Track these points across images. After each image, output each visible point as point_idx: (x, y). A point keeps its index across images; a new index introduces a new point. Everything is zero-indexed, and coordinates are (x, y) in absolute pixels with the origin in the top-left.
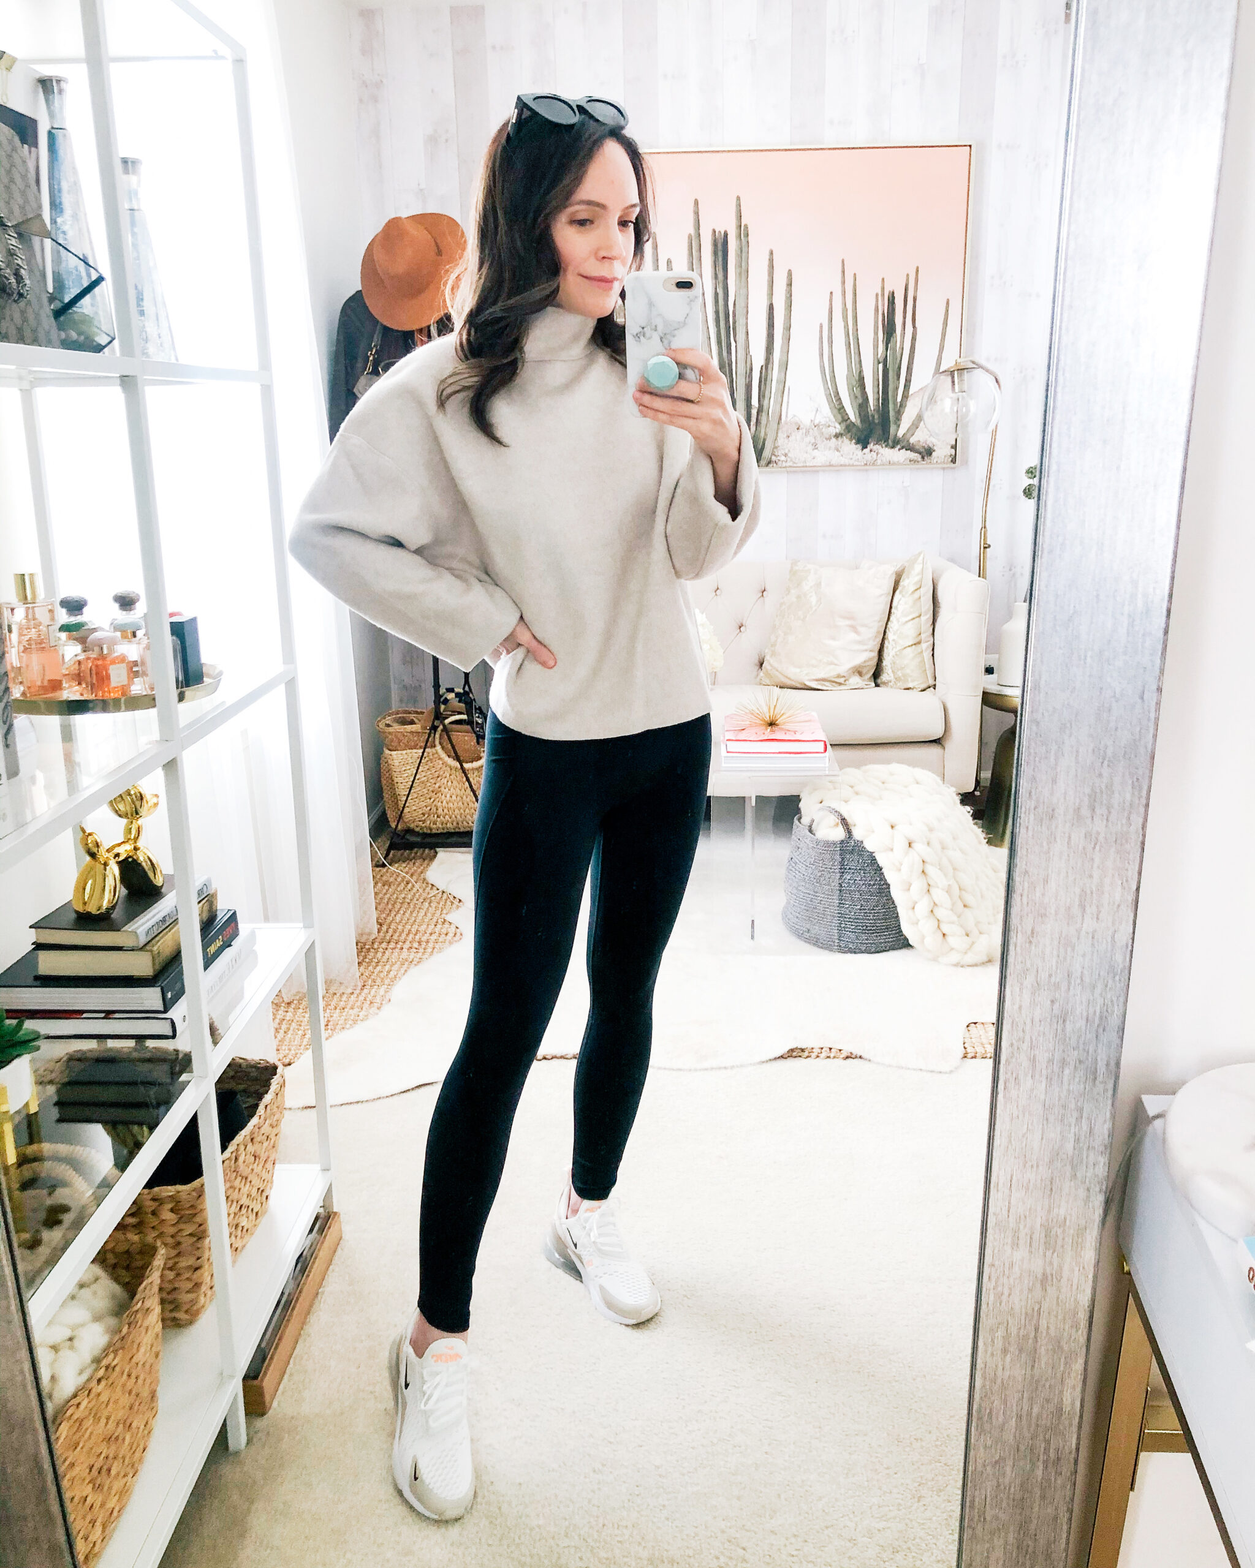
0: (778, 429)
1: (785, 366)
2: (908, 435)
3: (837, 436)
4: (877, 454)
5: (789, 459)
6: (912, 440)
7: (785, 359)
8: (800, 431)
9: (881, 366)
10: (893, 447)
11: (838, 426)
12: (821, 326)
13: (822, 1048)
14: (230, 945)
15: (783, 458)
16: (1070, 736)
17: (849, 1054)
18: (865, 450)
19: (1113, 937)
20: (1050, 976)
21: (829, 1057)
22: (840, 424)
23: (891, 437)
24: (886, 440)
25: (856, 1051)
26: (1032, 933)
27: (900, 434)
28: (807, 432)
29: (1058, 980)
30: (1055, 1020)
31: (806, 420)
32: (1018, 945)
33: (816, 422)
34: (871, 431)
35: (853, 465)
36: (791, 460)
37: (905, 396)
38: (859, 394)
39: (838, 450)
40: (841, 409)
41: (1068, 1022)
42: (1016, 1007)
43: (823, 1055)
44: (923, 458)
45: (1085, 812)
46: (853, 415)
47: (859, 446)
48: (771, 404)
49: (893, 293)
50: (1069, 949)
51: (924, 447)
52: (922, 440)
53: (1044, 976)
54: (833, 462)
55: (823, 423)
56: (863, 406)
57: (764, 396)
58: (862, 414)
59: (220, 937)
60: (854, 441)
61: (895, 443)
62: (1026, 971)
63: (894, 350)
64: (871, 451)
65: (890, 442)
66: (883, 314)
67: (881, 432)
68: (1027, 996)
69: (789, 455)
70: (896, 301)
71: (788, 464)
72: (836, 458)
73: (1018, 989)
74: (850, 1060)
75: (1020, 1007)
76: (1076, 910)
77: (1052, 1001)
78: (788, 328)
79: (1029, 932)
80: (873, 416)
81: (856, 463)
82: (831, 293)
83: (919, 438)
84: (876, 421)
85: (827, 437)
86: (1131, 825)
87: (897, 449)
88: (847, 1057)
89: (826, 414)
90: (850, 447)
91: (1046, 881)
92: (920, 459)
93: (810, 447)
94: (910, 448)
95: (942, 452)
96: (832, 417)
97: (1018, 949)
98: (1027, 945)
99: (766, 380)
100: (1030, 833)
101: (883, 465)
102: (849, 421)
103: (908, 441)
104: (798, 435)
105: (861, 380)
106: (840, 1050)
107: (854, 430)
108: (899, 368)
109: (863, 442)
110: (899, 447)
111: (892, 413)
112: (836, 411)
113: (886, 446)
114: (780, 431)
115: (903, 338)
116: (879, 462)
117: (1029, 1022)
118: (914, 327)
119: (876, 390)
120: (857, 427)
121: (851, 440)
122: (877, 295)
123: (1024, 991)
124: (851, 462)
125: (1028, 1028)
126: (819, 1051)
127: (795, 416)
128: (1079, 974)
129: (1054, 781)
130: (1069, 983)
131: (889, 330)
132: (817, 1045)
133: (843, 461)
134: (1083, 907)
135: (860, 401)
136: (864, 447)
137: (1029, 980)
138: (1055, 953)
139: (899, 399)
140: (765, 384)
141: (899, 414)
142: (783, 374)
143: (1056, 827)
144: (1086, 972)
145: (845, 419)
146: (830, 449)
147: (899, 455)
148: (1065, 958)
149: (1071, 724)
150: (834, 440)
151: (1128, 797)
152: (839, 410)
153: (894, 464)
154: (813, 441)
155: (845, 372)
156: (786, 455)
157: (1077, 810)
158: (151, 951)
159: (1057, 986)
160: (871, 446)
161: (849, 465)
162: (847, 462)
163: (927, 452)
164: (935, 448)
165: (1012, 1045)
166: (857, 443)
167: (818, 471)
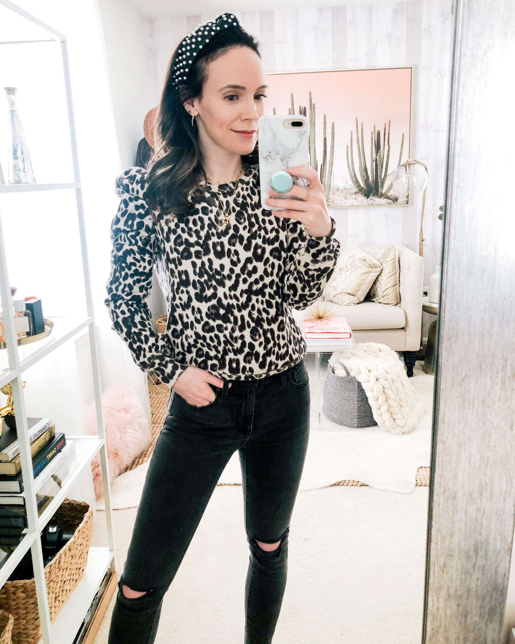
0: (329, 191)
1: (332, 164)
2: (386, 193)
3: (355, 193)
4: (374, 201)
5: (334, 204)
6: (389, 194)
7: (332, 161)
8: (339, 191)
9: (374, 163)
10: (380, 198)
11: (356, 189)
12: (347, 146)
13: (349, 481)
14: (60, 451)
15: (331, 203)
16: (465, 450)
17: (362, 484)
18: (368, 199)
19: (496, 569)
20: (456, 591)
21: (353, 485)
22: (357, 188)
23: (380, 194)
24: (377, 195)
25: (366, 483)
26: (444, 565)
27: (384, 191)
28: (342, 192)
29: (461, 593)
30: (460, 616)
31: (341, 187)
32: (435, 572)
33: (346, 187)
34: (371, 191)
35: (363, 206)
36: (335, 204)
37: (385, 176)
38: (365, 175)
39: (356, 199)
40: (357, 181)
41: (468, 618)
42: (435, 608)
43: (350, 484)
44: (394, 202)
45: (476, 495)
46: (362, 184)
47: (366, 197)
48: (326, 179)
49: (379, 131)
50: (468, 576)
51: (394, 197)
52: (393, 195)
53: (452, 591)
54: (354, 205)
55: (349, 187)
56: (366, 181)
57: (323, 177)
58: (367, 184)
59: (55, 448)
60: (363, 195)
61: (381, 196)
62: (441, 588)
63: (380, 156)
64: (371, 199)
65: (379, 195)
66: (375, 140)
67: (375, 191)
68: (442, 602)
69: (334, 202)
70: (381, 135)
71: (334, 206)
72: (355, 203)
73: (436, 598)
74: (362, 487)
75: (438, 608)
76: (472, 553)
77: (458, 605)
78: (333, 147)
79: (442, 566)
80: (371, 185)
81: (364, 205)
82: (352, 132)
83: (392, 193)
84: (373, 187)
85: (351, 193)
86: (506, 504)
87: (382, 198)
88: (362, 485)
89: (350, 184)
90: (361, 198)
91: (452, 536)
92: (392, 203)
93: (344, 198)
94: (388, 198)
95: (402, 199)
96: (353, 185)
97: (436, 575)
98: (441, 573)
99: (323, 170)
100: (441, 507)
101: (376, 205)
102: (361, 187)
103: (387, 195)
104: (338, 193)
105: (366, 169)
106: (358, 482)
107: (363, 190)
108: (383, 163)
109: (367, 195)
110: (383, 197)
111: (380, 184)
112: (355, 183)
113: (377, 197)
114: (330, 192)
115: (384, 151)
116: (374, 204)
117: (443, 616)
118: (389, 145)
119: (372, 173)
120: (365, 189)
121: (362, 195)
122: (372, 132)
123: (440, 599)
124: (362, 204)
125: (443, 619)
126: (348, 482)
127: (336, 185)
128: (474, 590)
129: (456, 476)
130: (468, 595)
131: (378, 147)
132: (347, 479)
133: (358, 204)
134: (476, 551)
135: (365, 178)
136: (368, 198)
137: (443, 593)
138: (459, 577)
139: (383, 177)
140: (323, 172)
141: (383, 183)
142: (331, 168)
143: (458, 504)
144: (478, 589)
145: (359, 186)
146: (352, 199)
147: (383, 201)
148: (466, 581)
149: (465, 444)
150: (354, 195)
151: (504, 487)
152: (356, 182)
153: (381, 205)
154: (345, 195)
155: (358, 166)
156: (333, 202)
157: (471, 494)
158: (15, 463)
159: (461, 597)
160: (371, 197)
161: (361, 206)
162: (360, 204)
163: (396, 199)
164: (399, 198)
165: (433, 629)
166: (364, 196)
167: (347, 209)
